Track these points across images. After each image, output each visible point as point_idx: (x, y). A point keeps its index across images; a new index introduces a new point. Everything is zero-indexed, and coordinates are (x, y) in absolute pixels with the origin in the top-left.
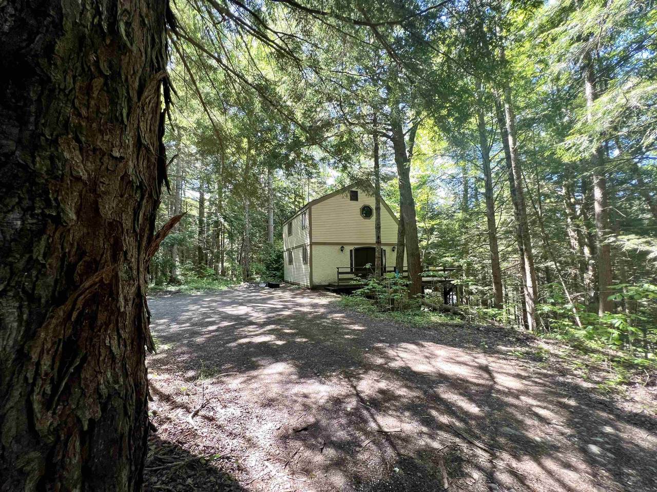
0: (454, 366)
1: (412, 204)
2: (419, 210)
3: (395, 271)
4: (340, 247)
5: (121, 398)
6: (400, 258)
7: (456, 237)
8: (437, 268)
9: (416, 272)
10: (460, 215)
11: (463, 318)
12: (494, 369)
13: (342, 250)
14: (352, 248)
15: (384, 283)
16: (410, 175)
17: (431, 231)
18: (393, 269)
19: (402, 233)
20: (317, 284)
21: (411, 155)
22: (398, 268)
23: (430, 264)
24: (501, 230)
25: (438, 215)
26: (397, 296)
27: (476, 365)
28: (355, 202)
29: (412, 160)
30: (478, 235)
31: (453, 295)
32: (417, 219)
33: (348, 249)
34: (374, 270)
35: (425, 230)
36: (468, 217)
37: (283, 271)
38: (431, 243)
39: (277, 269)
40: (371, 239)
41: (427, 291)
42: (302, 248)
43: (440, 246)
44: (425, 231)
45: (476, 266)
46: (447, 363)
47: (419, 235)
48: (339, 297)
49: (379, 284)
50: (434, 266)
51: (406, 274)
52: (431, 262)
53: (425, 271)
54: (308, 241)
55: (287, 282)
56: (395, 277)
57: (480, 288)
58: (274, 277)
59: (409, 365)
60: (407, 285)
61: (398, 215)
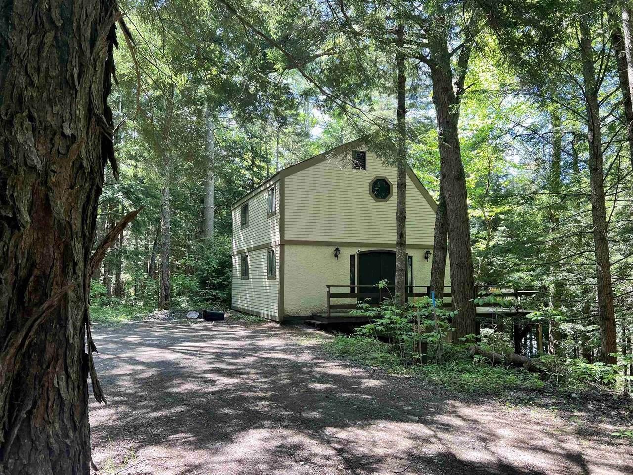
0: (526, 453)
1: (461, 176)
2: (473, 186)
3: (428, 294)
4: (332, 250)
5: (70, 459)
6: (438, 272)
7: (539, 236)
8: (505, 291)
9: (465, 298)
10: (545, 198)
11: (544, 377)
12: (590, 458)
13: (336, 256)
14: (354, 251)
15: (411, 314)
16: (459, 126)
17: (494, 223)
18: (425, 290)
19: (442, 227)
20: (292, 314)
21: (462, 91)
22: (435, 289)
23: (492, 283)
24: (616, 226)
25: (506, 197)
26: (433, 338)
27: (561, 451)
28: (361, 171)
29: (462, 101)
30: (575, 234)
31: (531, 339)
32: (469, 202)
33: (347, 253)
34: (392, 290)
35: (483, 222)
36: (559, 201)
37: (230, 290)
38: (494, 246)
39: (220, 287)
40: (389, 238)
41: (485, 331)
42: (265, 251)
43: (509, 251)
44: (484, 224)
45: (572, 288)
46: (513, 449)
47: (473, 231)
48: (330, 338)
49: (401, 316)
50: (498, 287)
51: (447, 300)
52: (494, 279)
53: (481, 295)
54: (276, 238)
55: (237, 310)
56: (428, 305)
57: (580, 327)
58: (214, 300)
59: (452, 451)
60: (450, 320)
61: (435, 195)
